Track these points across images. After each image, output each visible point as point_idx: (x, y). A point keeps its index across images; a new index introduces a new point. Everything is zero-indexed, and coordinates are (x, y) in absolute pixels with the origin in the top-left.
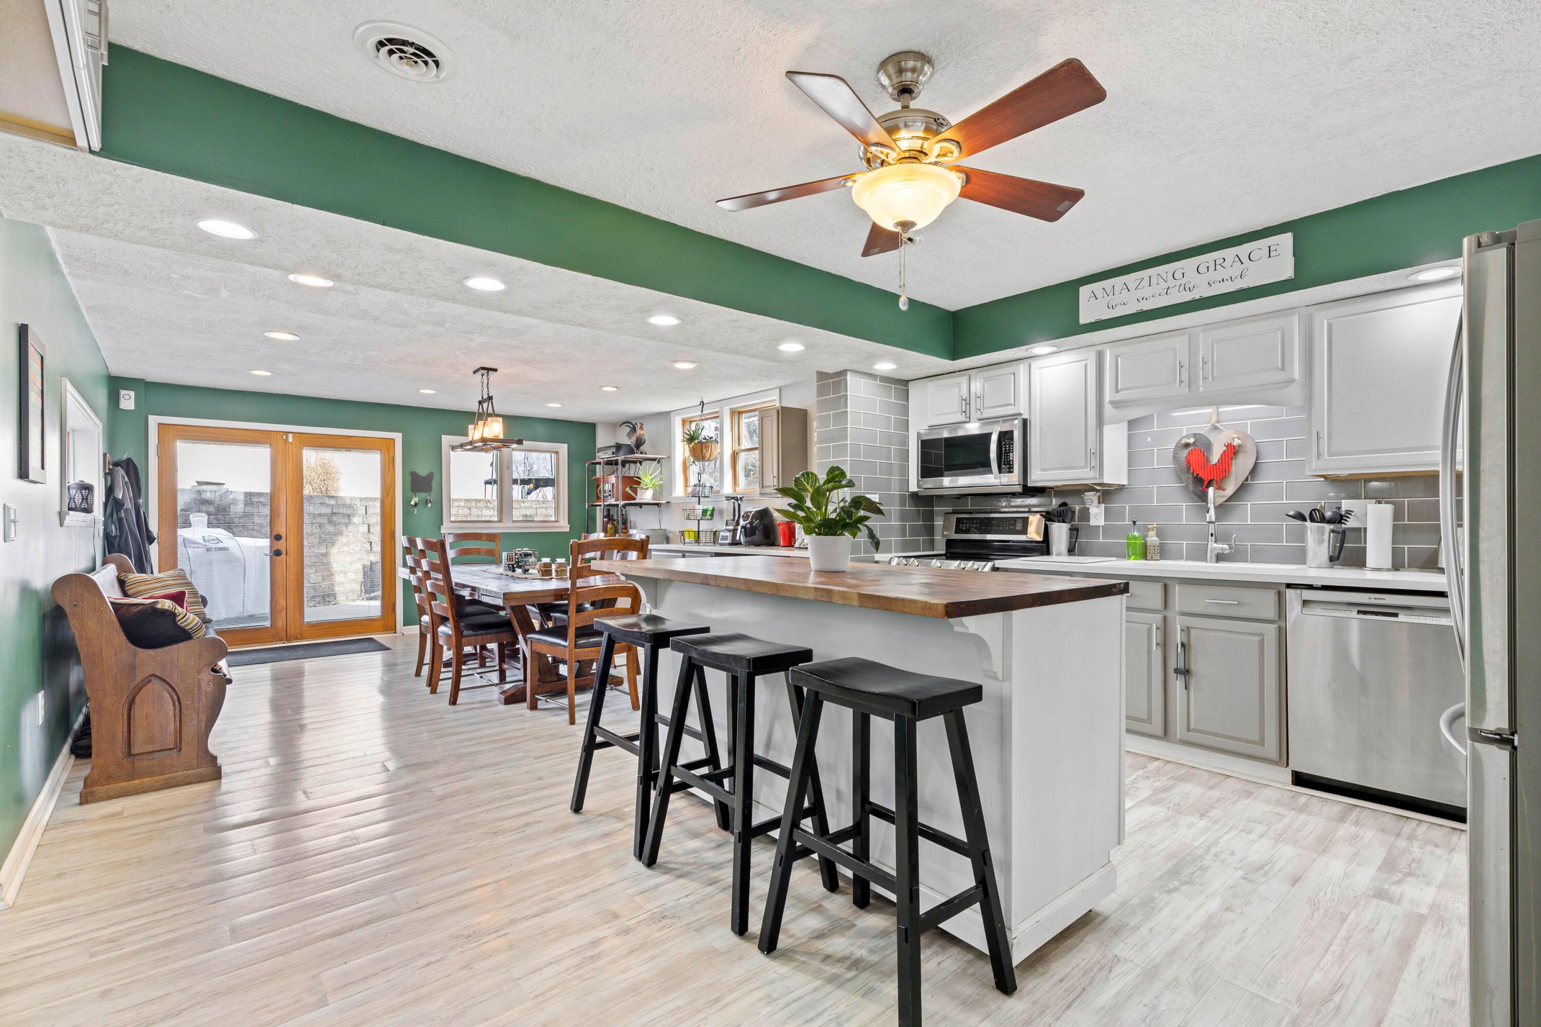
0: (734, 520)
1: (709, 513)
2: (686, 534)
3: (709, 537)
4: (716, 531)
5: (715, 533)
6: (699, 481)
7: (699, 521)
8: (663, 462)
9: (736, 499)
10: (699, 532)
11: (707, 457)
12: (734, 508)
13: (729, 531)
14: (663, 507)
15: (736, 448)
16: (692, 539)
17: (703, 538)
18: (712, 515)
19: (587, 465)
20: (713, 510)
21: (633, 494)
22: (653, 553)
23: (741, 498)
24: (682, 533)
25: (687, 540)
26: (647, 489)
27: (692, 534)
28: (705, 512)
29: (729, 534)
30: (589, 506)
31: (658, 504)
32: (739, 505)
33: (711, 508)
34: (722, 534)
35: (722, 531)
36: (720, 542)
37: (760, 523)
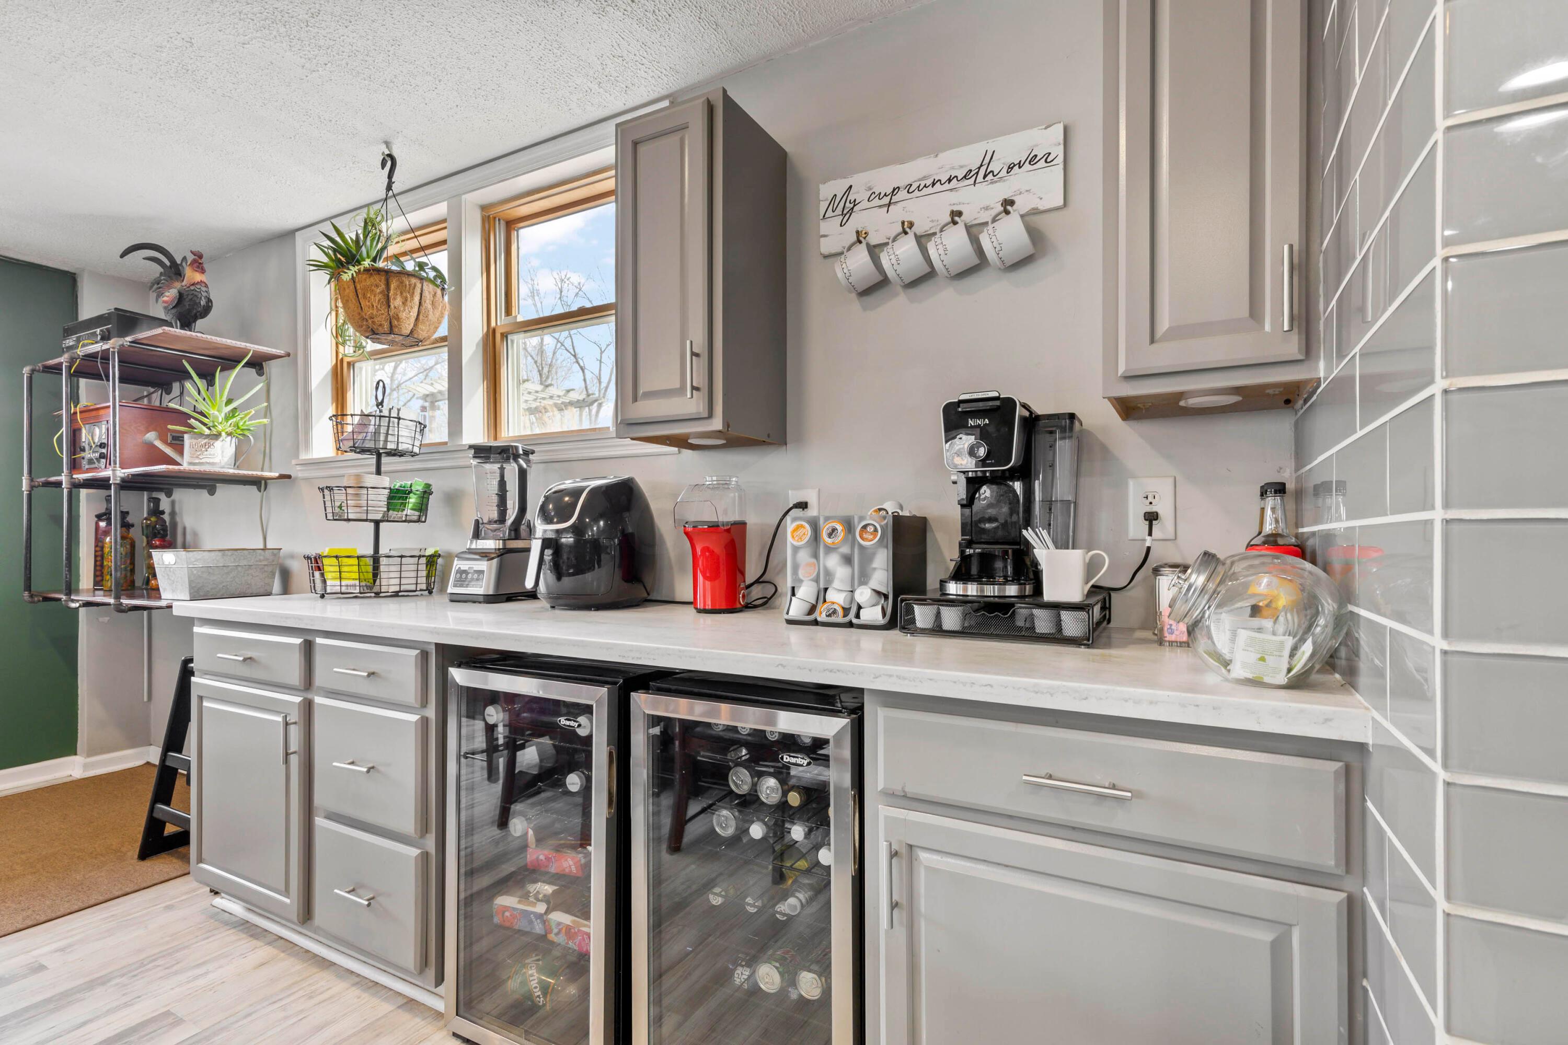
0: (502, 519)
1: (413, 500)
2: (330, 566)
3: (414, 575)
4: (436, 556)
5: (431, 561)
6: (380, 404)
7: (377, 523)
8: (272, 368)
9: (506, 453)
10: (376, 559)
11: (407, 327)
12: (502, 484)
13: (484, 555)
14: (272, 489)
15: (500, 321)
16: (351, 581)
17: (389, 580)
18: (422, 508)
19: (26, 370)
20: (427, 492)
21: (168, 451)
22: (196, 629)
23: (527, 453)
24: (316, 563)
25: (333, 584)
26: (217, 436)
27: (351, 568)
28: (397, 497)
29: (488, 568)
30: (32, 487)
31: (258, 483)
32: (523, 474)
33: (419, 487)
34: (458, 564)
35: (459, 556)
36: (450, 590)
37: (609, 531)
